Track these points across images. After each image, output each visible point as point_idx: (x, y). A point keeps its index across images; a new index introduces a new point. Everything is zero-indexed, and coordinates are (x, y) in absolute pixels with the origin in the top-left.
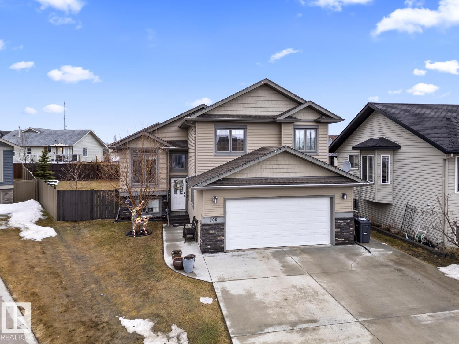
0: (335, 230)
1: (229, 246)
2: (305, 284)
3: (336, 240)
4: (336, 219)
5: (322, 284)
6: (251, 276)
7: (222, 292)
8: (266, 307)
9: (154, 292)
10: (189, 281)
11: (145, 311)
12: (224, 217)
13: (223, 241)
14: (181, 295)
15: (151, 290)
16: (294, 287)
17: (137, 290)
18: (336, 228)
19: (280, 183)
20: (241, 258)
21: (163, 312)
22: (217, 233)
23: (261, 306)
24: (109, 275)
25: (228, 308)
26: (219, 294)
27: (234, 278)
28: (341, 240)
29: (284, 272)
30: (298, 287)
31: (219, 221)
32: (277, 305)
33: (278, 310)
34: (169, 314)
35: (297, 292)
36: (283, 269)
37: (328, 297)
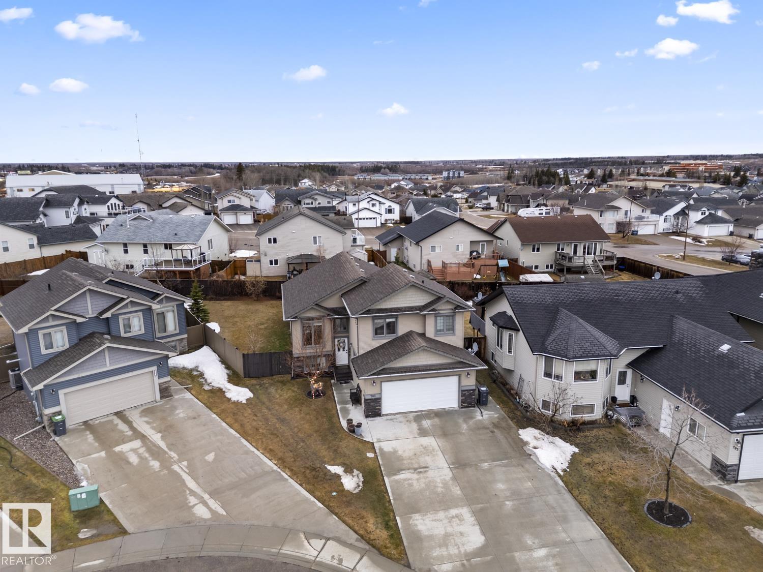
0: (461, 398)
1: (384, 412)
2: (429, 444)
3: (462, 405)
4: (462, 391)
5: (439, 444)
6: (397, 438)
7: (379, 449)
8: (403, 460)
9: (340, 449)
10: (359, 442)
11: (338, 461)
12: (381, 394)
13: (380, 410)
14: (356, 452)
15: (338, 448)
16: (422, 446)
17: (329, 448)
18: (462, 396)
19: (419, 371)
20: (391, 422)
21: (347, 462)
22: (376, 405)
23: (400, 459)
24: (308, 436)
25: (382, 459)
26: (377, 451)
27: (386, 440)
28: (466, 405)
29: (418, 435)
30: (424, 446)
31: (377, 396)
32: (410, 458)
33: (409, 461)
34: (351, 463)
35: (423, 450)
36: (419, 432)
37: (440, 453)
